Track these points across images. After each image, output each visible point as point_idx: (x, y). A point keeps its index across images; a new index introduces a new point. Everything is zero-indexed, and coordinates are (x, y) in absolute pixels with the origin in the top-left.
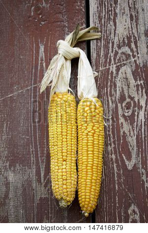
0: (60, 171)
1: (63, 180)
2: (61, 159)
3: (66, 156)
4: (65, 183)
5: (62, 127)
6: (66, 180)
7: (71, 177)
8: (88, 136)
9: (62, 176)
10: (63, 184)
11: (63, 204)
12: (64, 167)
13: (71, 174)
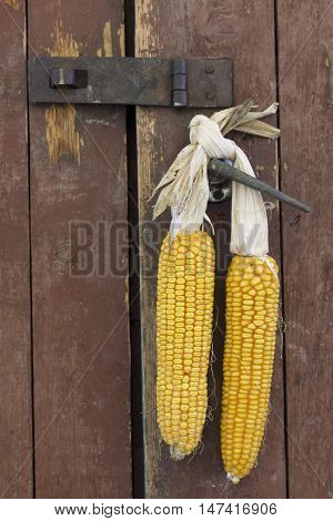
0: (176, 394)
1: (182, 412)
2: (181, 372)
3: (191, 366)
4: (184, 418)
5: (185, 307)
6: (188, 412)
7: (197, 406)
8: (255, 336)
9: (181, 404)
10: (181, 420)
11: (178, 454)
12: (185, 386)
13: (197, 400)
